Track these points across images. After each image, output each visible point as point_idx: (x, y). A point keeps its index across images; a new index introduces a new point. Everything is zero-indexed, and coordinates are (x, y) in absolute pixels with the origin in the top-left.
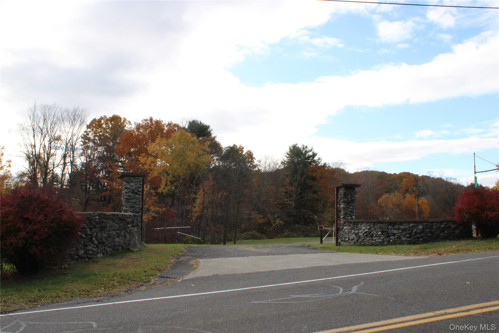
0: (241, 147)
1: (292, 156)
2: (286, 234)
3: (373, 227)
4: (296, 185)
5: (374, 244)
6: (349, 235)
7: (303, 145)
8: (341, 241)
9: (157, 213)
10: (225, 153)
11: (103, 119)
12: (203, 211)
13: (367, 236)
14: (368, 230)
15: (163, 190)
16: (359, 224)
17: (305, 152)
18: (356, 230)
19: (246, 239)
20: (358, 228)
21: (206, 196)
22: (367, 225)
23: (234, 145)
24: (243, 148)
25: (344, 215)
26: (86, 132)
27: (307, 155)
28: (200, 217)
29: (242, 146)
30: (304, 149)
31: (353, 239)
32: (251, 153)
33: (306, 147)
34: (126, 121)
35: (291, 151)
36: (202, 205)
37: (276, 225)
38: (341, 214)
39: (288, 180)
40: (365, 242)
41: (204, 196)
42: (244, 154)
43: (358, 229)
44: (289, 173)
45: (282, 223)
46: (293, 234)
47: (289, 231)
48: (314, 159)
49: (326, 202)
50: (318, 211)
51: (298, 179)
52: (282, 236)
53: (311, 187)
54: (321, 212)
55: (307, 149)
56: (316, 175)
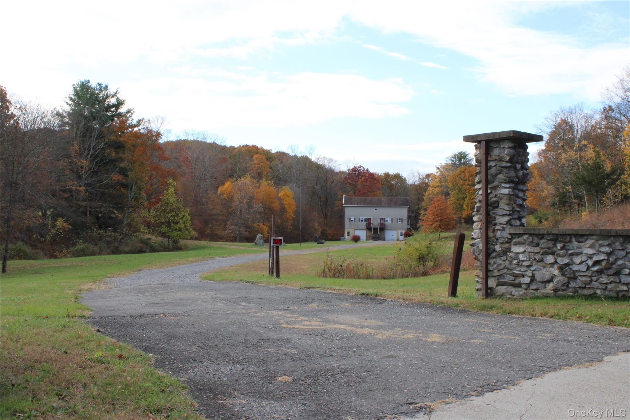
1: (79, 104)
3: (623, 250)
4: (89, 156)
5: (623, 296)
6: (533, 269)
7: (99, 84)
8: (498, 285)
13: (600, 272)
14: (606, 258)
16: (573, 240)
17: (103, 98)
18: (562, 256)
20: (569, 249)
22: (600, 242)
25: (509, 215)
27: (106, 103)
30: (100, 89)
31: (550, 281)
33: (106, 88)
35: (77, 93)
37: (57, 231)
38: (499, 211)
39: (75, 145)
40: (593, 288)
43: (572, 255)
44: (76, 133)
45: (68, 228)
46: (92, 248)
47: (84, 242)
48: (119, 111)
49: (140, 189)
50: (127, 205)
51: (92, 146)
52: (71, 252)
53: (114, 161)
54: (132, 207)
55: (106, 92)
56: (124, 141)
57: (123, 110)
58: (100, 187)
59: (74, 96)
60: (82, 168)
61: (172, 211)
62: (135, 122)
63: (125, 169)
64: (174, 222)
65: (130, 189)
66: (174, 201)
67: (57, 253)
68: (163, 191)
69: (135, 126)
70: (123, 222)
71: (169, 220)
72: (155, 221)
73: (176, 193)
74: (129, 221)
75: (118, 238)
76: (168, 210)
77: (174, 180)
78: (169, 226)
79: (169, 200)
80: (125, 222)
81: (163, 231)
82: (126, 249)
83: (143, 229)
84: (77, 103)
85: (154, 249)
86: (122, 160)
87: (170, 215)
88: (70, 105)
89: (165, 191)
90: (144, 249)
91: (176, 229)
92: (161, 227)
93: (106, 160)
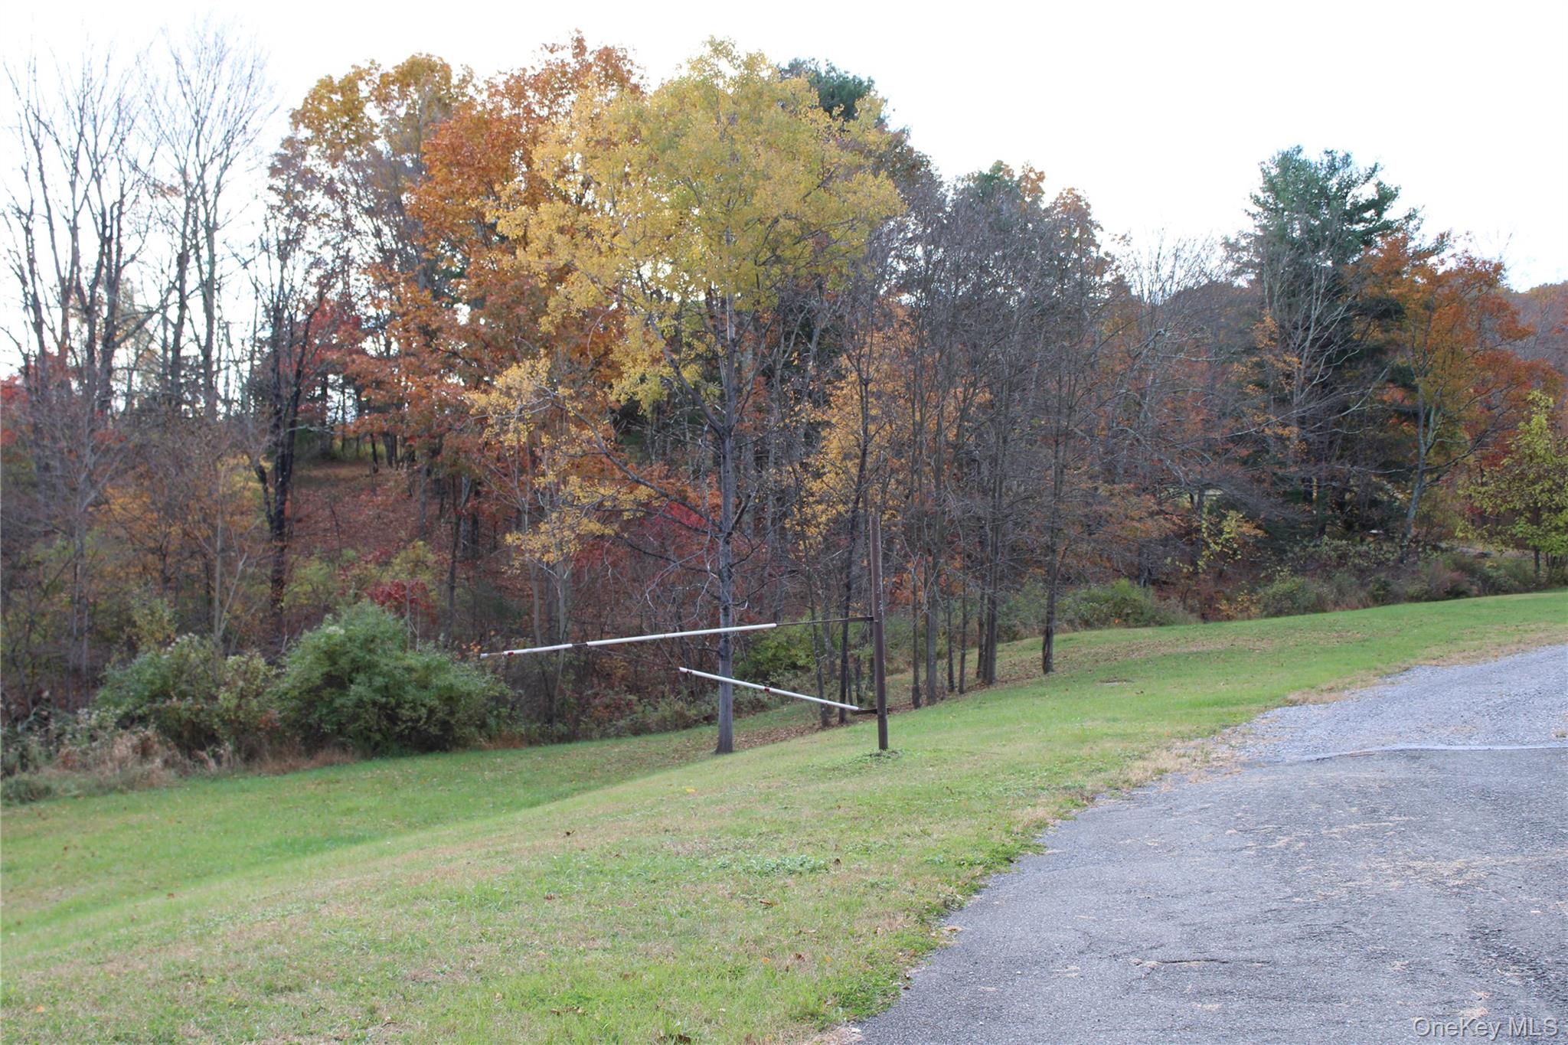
0: (1032, 176)
1: (1276, 210)
2: (1279, 587)
4: (1307, 344)
9: (606, 513)
10: (956, 205)
11: (362, 79)
12: (861, 494)
15: (636, 385)
17: (1339, 189)
19: (1088, 624)
21: (873, 412)
23: (999, 167)
24: (1041, 177)
26: (289, 142)
27: (1349, 199)
28: (850, 526)
29: (1037, 171)
30: (1332, 166)
32: (1078, 198)
33: (1346, 160)
34: (475, 81)
35: (1271, 185)
36: (857, 461)
37: (1224, 546)
39: (1268, 319)
41: (865, 409)
42: (1046, 203)
44: (1270, 288)
45: (1256, 536)
46: (1316, 587)
47: (1295, 572)
48: (1387, 216)
49: (1452, 421)
50: (1416, 467)
51: (1314, 317)
52: (1259, 601)
53: (1376, 353)
54: (1431, 472)
55: (1348, 171)
56: (1400, 295)
57: (1394, 213)
58: (1338, 424)
59: (1264, 192)
60: (1289, 376)
61: (1545, 477)
62: (1429, 243)
63: (1408, 369)
64: (1550, 509)
65: (1422, 422)
66: (1546, 450)
67: (1223, 605)
68: (1517, 422)
69: (1431, 252)
70: (1406, 515)
71: (1535, 503)
72: (1496, 506)
73: (1553, 427)
74: (1425, 509)
75: (1388, 560)
76: (1531, 476)
77: (1546, 390)
78: (1535, 520)
79: (1532, 446)
80: (1413, 513)
81: (1520, 535)
82: (1413, 589)
83: (1461, 530)
84: (1271, 210)
85: (1493, 584)
86: (1399, 346)
87: (1538, 488)
88: (1254, 216)
89: (1521, 424)
90: (1465, 586)
91: (1557, 528)
92: (1513, 522)
93: (1353, 351)
